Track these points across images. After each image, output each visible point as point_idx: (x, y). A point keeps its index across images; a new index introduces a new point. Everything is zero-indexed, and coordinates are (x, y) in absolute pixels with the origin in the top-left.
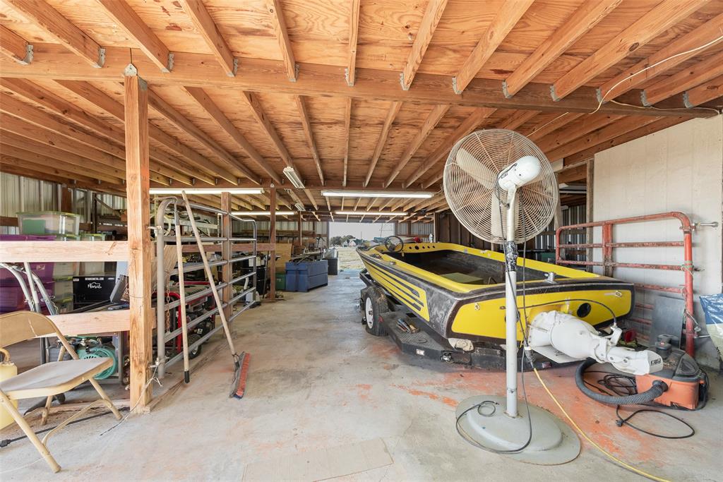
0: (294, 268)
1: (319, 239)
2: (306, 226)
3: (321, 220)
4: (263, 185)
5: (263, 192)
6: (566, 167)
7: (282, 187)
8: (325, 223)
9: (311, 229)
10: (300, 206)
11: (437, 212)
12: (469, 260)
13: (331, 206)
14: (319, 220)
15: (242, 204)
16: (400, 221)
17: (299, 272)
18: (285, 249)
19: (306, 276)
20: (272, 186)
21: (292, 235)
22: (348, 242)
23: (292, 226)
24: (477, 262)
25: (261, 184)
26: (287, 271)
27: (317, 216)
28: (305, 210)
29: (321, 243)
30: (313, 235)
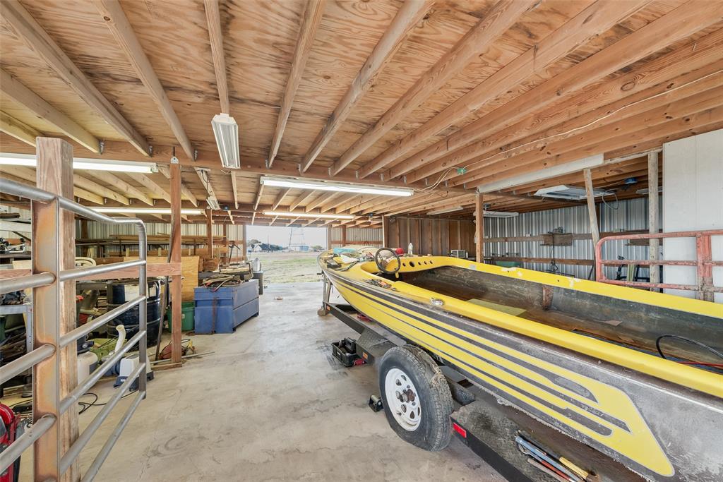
0: (211, 296)
1: (232, 247)
2: (217, 230)
3: (236, 223)
4: (156, 158)
5: (156, 170)
6: (609, 162)
7: (193, 164)
8: (240, 226)
9: (221, 234)
10: (213, 203)
11: (386, 215)
12: (471, 278)
13: (239, 203)
14: (233, 222)
15: (110, 195)
16: (334, 225)
17: (219, 302)
18: (189, 266)
19: (230, 307)
20: (174, 161)
21: (194, 242)
22: (253, 246)
23: (202, 230)
24: (486, 282)
25: (151, 155)
26: (196, 301)
27: (231, 217)
28: (219, 208)
29: (236, 253)
30: (224, 242)
